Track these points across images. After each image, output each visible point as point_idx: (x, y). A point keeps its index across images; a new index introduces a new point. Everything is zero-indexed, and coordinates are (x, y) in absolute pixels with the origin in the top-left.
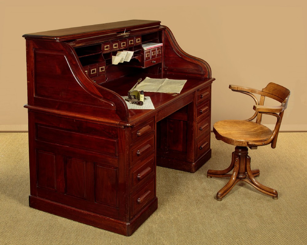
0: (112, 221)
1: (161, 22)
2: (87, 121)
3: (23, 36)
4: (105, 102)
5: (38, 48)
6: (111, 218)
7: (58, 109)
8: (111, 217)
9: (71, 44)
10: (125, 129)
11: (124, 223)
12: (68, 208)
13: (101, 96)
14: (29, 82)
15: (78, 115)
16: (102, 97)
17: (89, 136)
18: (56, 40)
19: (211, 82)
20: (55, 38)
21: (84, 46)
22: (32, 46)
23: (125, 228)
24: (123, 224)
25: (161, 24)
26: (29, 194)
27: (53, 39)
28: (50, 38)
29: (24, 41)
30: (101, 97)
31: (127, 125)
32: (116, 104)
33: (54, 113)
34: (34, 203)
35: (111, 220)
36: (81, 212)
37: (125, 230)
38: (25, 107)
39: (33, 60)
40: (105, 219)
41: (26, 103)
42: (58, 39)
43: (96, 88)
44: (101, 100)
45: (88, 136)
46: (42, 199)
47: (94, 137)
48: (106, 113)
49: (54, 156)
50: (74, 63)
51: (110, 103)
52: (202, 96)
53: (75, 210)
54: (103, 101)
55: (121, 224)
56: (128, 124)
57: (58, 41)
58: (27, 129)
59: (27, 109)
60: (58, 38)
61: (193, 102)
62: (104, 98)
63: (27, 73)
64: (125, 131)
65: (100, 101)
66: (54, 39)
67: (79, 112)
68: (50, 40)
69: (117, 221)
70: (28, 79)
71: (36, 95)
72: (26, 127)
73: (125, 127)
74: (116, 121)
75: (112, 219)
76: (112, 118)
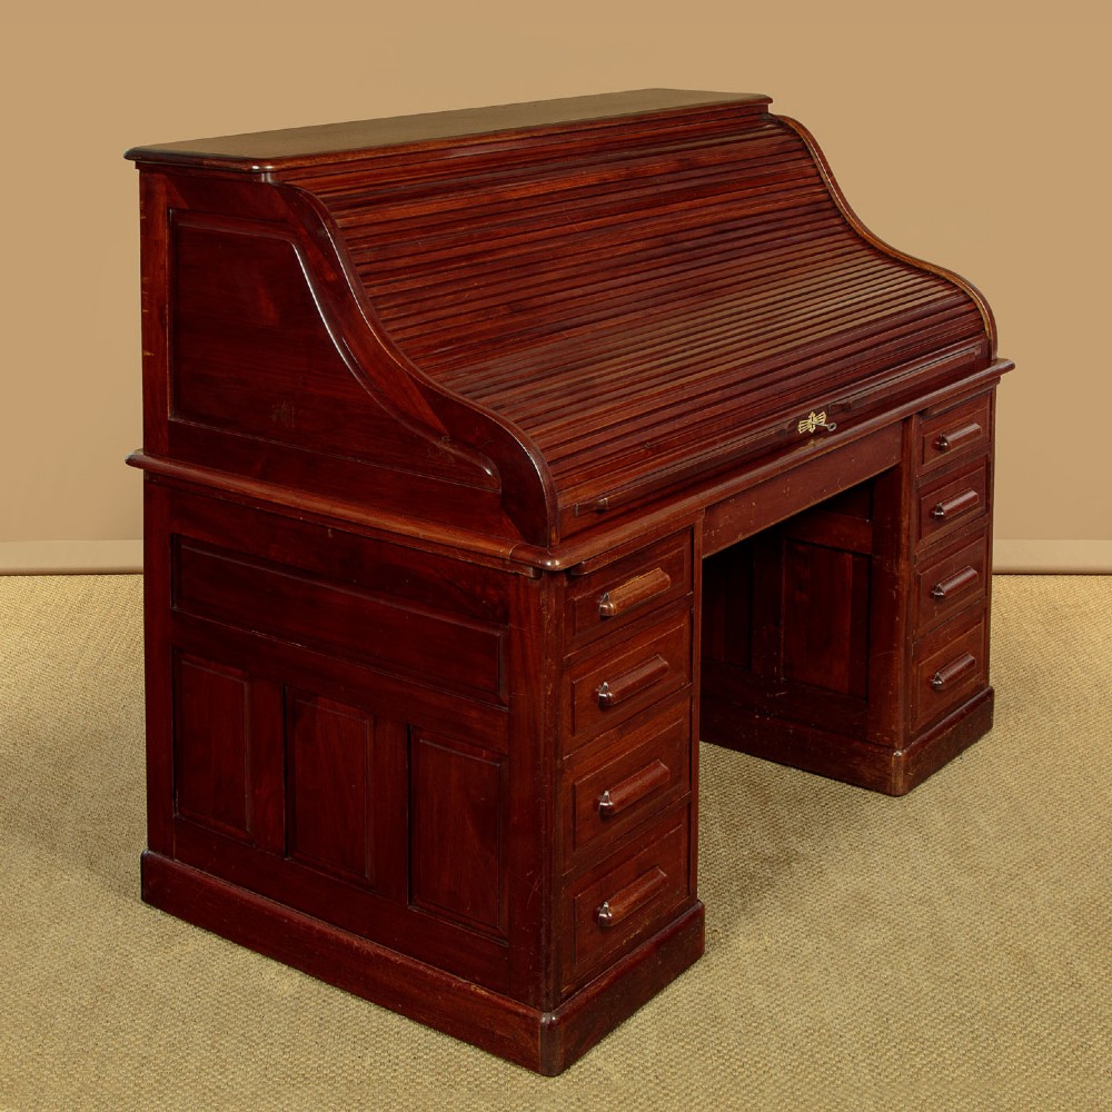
0: (481, 996)
1: (770, 101)
2: (382, 537)
3: (129, 156)
4: (454, 456)
5: (187, 207)
6: (476, 982)
7: (262, 477)
8: (477, 978)
10: (537, 583)
11: (531, 1015)
12: (298, 924)
13: (440, 426)
14: (148, 354)
15: (341, 511)
16: (444, 435)
17: (389, 604)
18: (258, 173)
19: (995, 378)
20: (255, 167)
22: (162, 201)
23: (533, 1034)
24: (525, 1016)
25: (773, 109)
26: (142, 846)
27: (244, 167)
28: (234, 165)
29: (132, 174)
30: (439, 435)
31: (549, 564)
32: (502, 468)
33: (244, 496)
34: (161, 889)
35: (473, 994)
36: (349, 946)
37: (536, 1046)
38: (131, 462)
39: (164, 259)
40: (449, 985)
41: (135, 443)
42: (266, 172)
43: (418, 393)
44: (439, 444)
45: (382, 602)
46: (193, 872)
47: (410, 610)
48: (460, 508)
49: (245, 684)
50: (331, 277)
51: (475, 462)
52: (944, 440)
53: (325, 934)
54: (447, 453)
55: (517, 1014)
56: (552, 558)
57: (270, 180)
58: (139, 562)
59: (138, 475)
60: (269, 167)
61: (897, 468)
62: (454, 440)
63: (142, 313)
64: (539, 590)
65: (436, 449)
66: (251, 172)
67: (347, 496)
68: (232, 176)
69: (500, 1001)
70: (147, 343)
71: (177, 409)
72: (133, 552)
73: (540, 571)
74: (501, 543)
75: (479, 991)
76: (487, 529)
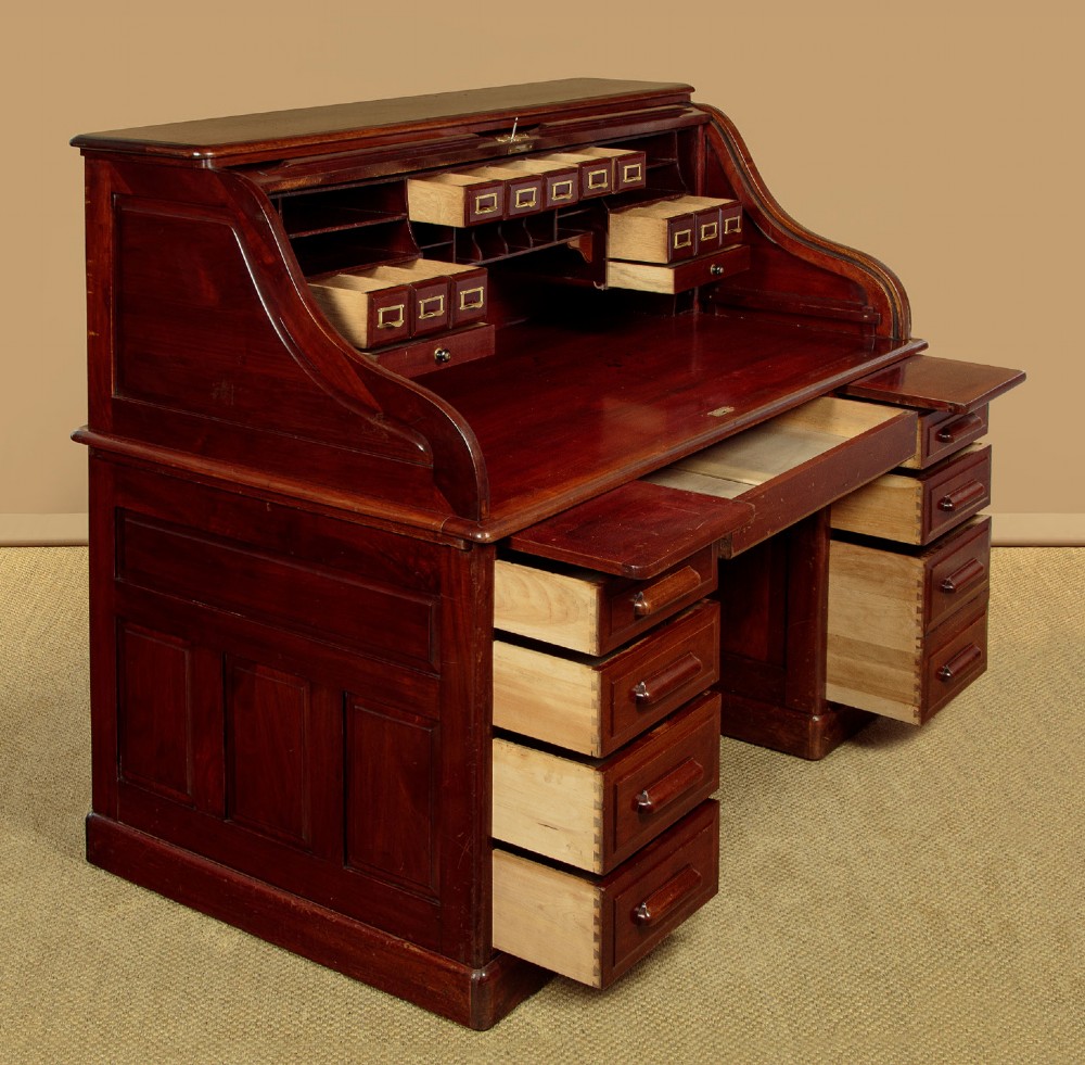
0: (415, 954)
1: (693, 90)
3: (74, 143)
4: (389, 433)
5: (130, 192)
6: (408, 939)
7: (203, 453)
8: (410, 936)
9: (262, 179)
10: (468, 555)
11: (462, 971)
12: (238, 883)
13: (374, 403)
14: (93, 333)
15: (279, 485)
16: (378, 412)
17: (325, 575)
18: (199, 159)
20: (196, 154)
21: (319, 186)
22: (107, 185)
23: (464, 990)
24: (456, 973)
25: (695, 98)
26: (87, 809)
27: (185, 154)
28: (176, 152)
29: (77, 162)
30: (373, 412)
31: (479, 536)
32: (433, 444)
33: (185, 470)
34: (105, 850)
35: (407, 951)
36: (287, 904)
37: (466, 1001)
38: (76, 438)
39: (108, 242)
40: (383, 943)
41: (80, 420)
42: (206, 158)
43: (353, 371)
44: (373, 421)
45: (318, 574)
46: (137, 833)
47: (346, 581)
48: (394, 483)
49: (187, 653)
50: (270, 260)
51: (408, 438)
53: (263, 893)
54: (381, 429)
55: (448, 970)
56: (482, 531)
57: (210, 166)
58: (84, 534)
59: (83, 450)
60: (209, 154)
62: (388, 417)
63: (88, 295)
64: (469, 562)
65: (370, 426)
66: (192, 158)
67: (284, 471)
68: (174, 162)
69: (432, 958)
70: (92, 324)
71: (121, 387)
72: (78, 525)
73: (471, 543)
74: (433, 516)
75: (412, 948)
76: (419, 503)
